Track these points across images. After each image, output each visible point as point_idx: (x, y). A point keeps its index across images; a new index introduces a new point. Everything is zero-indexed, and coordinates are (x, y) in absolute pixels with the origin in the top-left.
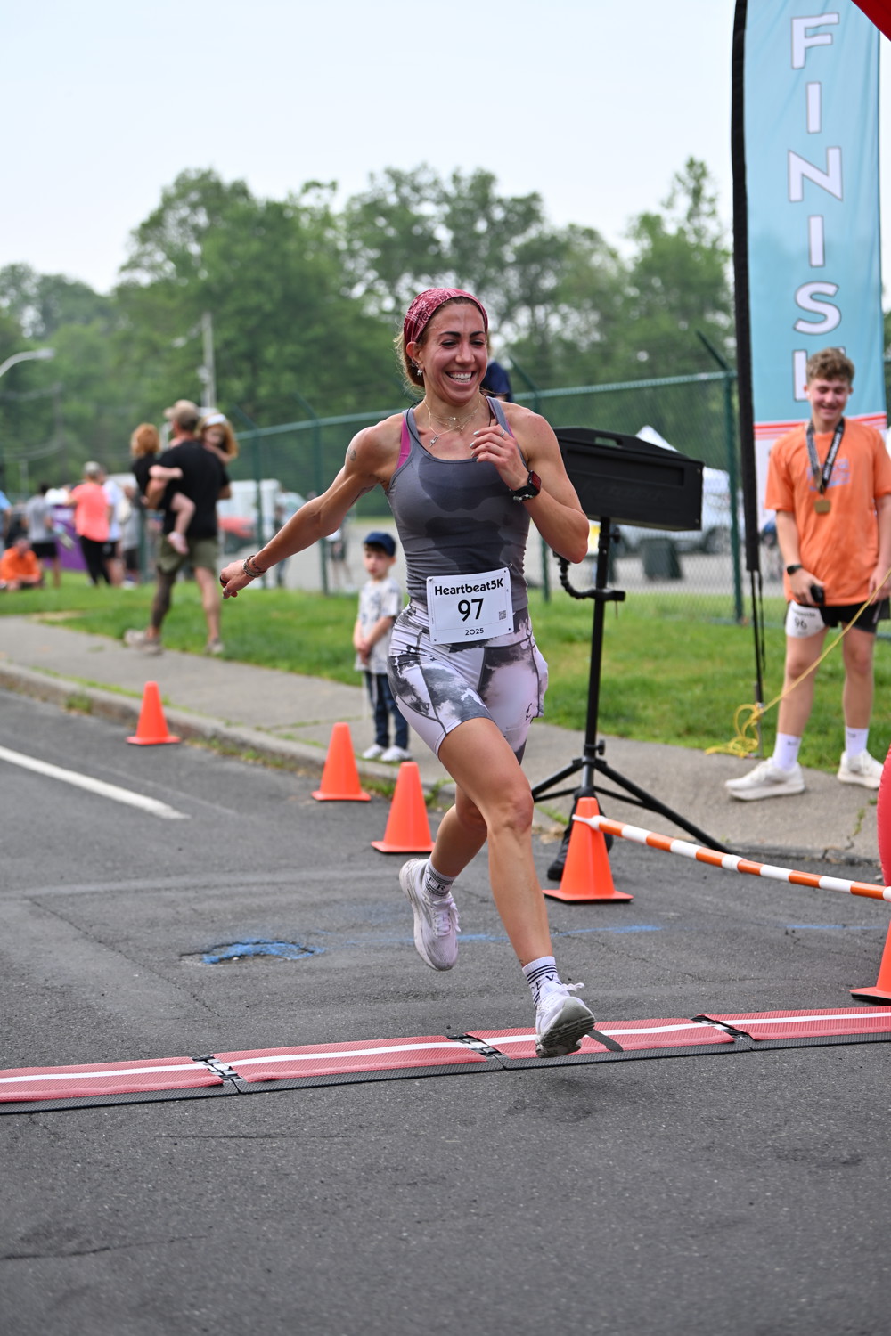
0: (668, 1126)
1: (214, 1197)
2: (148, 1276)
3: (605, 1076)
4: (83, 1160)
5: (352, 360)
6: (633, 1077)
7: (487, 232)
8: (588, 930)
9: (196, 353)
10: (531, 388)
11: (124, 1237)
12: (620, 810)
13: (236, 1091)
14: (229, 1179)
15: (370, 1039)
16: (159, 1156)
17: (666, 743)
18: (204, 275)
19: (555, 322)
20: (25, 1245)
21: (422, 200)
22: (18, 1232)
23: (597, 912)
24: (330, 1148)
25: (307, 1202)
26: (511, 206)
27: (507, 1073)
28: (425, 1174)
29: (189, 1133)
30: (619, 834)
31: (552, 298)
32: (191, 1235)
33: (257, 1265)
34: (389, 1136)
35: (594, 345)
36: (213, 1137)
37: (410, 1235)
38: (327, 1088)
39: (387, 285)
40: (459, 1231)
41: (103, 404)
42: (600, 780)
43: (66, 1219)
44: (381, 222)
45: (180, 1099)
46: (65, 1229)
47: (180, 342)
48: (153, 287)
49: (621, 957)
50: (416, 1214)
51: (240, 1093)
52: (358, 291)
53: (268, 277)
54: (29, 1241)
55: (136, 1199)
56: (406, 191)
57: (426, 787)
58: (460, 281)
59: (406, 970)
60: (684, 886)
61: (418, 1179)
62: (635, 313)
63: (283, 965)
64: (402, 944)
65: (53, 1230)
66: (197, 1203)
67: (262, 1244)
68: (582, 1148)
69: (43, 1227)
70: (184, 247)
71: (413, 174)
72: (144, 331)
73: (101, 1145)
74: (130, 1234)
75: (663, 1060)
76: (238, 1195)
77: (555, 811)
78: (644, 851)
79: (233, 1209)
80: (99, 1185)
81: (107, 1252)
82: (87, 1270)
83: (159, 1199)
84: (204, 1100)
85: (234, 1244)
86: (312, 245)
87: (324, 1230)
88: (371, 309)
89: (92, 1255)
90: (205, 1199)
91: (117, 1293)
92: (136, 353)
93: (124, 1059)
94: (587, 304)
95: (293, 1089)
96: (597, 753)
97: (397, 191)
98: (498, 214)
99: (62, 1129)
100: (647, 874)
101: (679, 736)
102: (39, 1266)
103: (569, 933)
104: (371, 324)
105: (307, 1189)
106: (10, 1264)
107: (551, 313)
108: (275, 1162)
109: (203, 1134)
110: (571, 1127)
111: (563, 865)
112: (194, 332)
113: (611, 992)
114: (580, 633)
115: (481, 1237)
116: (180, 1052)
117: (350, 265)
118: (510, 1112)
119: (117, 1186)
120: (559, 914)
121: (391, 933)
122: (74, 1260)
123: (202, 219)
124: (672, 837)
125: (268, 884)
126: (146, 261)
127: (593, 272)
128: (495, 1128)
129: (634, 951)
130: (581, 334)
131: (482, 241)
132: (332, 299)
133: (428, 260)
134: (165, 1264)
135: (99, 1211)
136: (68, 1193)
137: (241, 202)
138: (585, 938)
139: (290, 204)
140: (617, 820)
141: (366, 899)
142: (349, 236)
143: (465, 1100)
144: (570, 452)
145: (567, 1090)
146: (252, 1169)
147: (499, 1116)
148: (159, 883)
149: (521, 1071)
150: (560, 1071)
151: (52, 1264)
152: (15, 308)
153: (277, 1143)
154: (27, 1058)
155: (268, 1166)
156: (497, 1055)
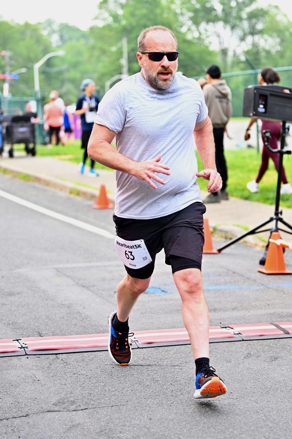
1: (129, 389)
2: (103, 420)
3: (283, 344)
4: (77, 373)
7: (236, 6)
8: (275, 285)
9: (120, 53)
10: (253, 68)
11: (94, 404)
14: (135, 382)
16: (107, 372)
18: (124, 22)
19: (262, 42)
20: (55, 406)
22: (52, 401)
23: (279, 278)
24: (174, 371)
25: (165, 392)
27: (243, 342)
30: (288, 247)
31: (261, 32)
32: (120, 404)
33: (146, 417)
35: (278, 51)
37: (206, 406)
38: (173, 347)
39: (196, 27)
42: (281, 225)
43: (71, 397)
46: (70, 400)
47: (114, 49)
48: (104, 27)
49: (289, 296)
51: (138, 348)
52: (184, 30)
55: (98, 389)
58: (225, 25)
63: (155, 297)
65: (65, 401)
66: (122, 391)
67: (148, 408)
68: (274, 372)
69: (62, 399)
70: (116, 11)
72: (100, 44)
73: (84, 368)
74: (96, 403)
76: (138, 388)
77: (262, 237)
79: (136, 394)
80: (83, 384)
81: (87, 410)
82: (79, 417)
83: (107, 389)
85: (137, 408)
86: (166, 11)
87: (172, 403)
88: (189, 37)
89: (81, 411)
90: (125, 390)
91: (91, 426)
92: (97, 53)
93: (93, 333)
94: (275, 35)
95: (159, 347)
96: (280, 216)
99: (69, 361)
102: (60, 415)
103: (268, 286)
104: (189, 43)
105: (165, 387)
106: (49, 414)
107: (261, 38)
108: (153, 376)
110: (270, 364)
111: (266, 259)
113: (285, 310)
115: (234, 407)
117: (181, 19)
118: (245, 357)
119: (90, 384)
120: (264, 278)
122: (74, 413)
126: (101, 17)
127: (277, 23)
128: (239, 364)
130: (272, 47)
131: (233, 9)
133: (212, 17)
134: (109, 416)
135: (84, 394)
136: (71, 386)
138: (274, 288)
140: (286, 241)
142: (181, 7)
143: (228, 352)
144: (271, 95)
145: (268, 349)
146: (143, 378)
147: (241, 359)
148: (106, 263)
149: (249, 341)
150: (265, 341)
151: (65, 414)
152: (49, 35)
153: (153, 368)
154: (55, 332)
155: (150, 377)
156: (240, 335)
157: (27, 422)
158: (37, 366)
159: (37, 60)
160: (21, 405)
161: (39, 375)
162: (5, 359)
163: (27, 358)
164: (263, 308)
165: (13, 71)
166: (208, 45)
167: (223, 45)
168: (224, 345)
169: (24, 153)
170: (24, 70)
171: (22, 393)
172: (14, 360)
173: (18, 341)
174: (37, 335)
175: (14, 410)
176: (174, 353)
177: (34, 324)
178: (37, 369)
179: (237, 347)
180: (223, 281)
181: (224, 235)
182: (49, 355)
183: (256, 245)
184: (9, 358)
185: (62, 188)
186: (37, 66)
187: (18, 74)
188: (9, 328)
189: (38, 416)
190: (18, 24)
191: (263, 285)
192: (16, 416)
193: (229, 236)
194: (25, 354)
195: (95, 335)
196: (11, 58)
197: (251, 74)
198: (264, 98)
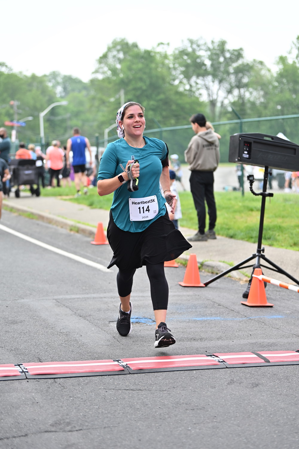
0: (287, 391)
1: (120, 412)
2: (96, 440)
3: (263, 371)
4: (73, 396)
5: (174, 107)
6: (274, 372)
7: (224, 62)
8: (257, 317)
9: (118, 103)
10: (239, 118)
11: (87, 426)
12: (269, 273)
13: (129, 373)
14: (126, 405)
15: (178, 355)
16: (101, 396)
17: (286, 248)
18: (121, 76)
19: (247, 95)
20: (52, 427)
21: (200, 49)
22: (49, 422)
23: (261, 310)
24: (163, 395)
25: (154, 415)
26: (232, 52)
27: (227, 369)
28: (197, 406)
29: (111, 388)
30: (269, 282)
31: (246, 86)
32: (112, 426)
33: (136, 438)
34: (184, 392)
35: (261, 103)
36: (120, 390)
37: (191, 429)
38: (162, 373)
39: (187, 80)
40: (209, 428)
41: (85, 121)
42: (263, 262)
43: (67, 418)
44: (185, 57)
45: (108, 375)
46: (66, 422)
47: (112, 100)
48: (104, 80)
49: (269, 327)
50: (194, 421)
51: (130, 373)
52: (176, 82)
53: (144, 77)
54: (53, 426)
55: (92, 412)
56: (195, 46)
57: (199, 262)
58: (213, 79)
59: (191, 330)
60: (292, 301)
61: (195, 408)
62: (276, 92)
63: (146, 327)
64: (189, 320)
65: (62, 422)
66: (114, 414)
67: (138, 430)
68: (255, 398)
69: (58, 421)
70: (115, 65)
71: (197, 40)
72: (99, 95)
73: (79, 391)
74: (90, 425)
75: (285, 366)
76: (129, 411)
77: (245, 273)
78: (278, 288)
79: (127, 416)
80: (79, 406)
81: (81, 431)
82: (74, 437)
83: (100, 412)
84: (117, 376)
85: (127, 430)
86: (160, 65)
87: (160, 426)
88: (181, 89)
89: (76, 432)
90: (117, 413)
91: (85, 446)
92: (97, 103)
93: (88, 359)
94: (259, 88)
95: (149, 373)
96: (262, 252)
97: (191, 46)
98: (228, 55)
99: (66, 385)
100: (279, 296)
101: (291, 246)
102: (57, 435)
103: (250, 318)
104: (181, 94)
105: (154, 410)
106: (46, 434)
107: (246, 91)
108: (143, 400)
109: (116, 388)
110: (251, 390)
111: (249, 293)
112: (117, 96)
113: (266, 340)
114: (255, 208)
115: (218, 430)
116: (109, 358)
117: (174, 73)
118: (228, 384)
119: (85, 407)
120: (247, 311)
121: (185, 316)
122: (69, 433)
123: (121, 55)
124: (288, 283)
125: (141, 297)
126: (101, 70)
127: (261, 77)
128: (223, 390)
129: (274, 325)
130: (257, 99)
131: (222, 65)
132: (167, 85)
133: (202, 71)
134: (102, 436)
135: (79, 416)
136: (67, 408)
137: (135, 50)
138: (256, 320)
139: (152, 50)
140: (268, 277)
141: (176, 303)
142: (174, 62)
143: (212, 379)
144: (254, 142)
145: (250, 376)
146: (134, 402)
147: (224, 385)
148: (102, 295)
149: (233, 369)
150: (247, 369)
151: (61, 435)
152: (54, 86)
153: (143, 393)
154: (54, 358)
155: (140, 401)
156: (224, 362)
157: (26, 441)
158: (36, 389)
159: (42, 110)
160: (21, 425)
161: (38, 397)
162: (7, 382)
163: (28, 382)
164: (245, 338)
165: (20, 119)
166: (198, 96)
167: (212, 97)
168: (209, 372)
169: (29, 194)
170: (30, 118)
171: (22, 414)
172: (15, 383)
173: (19, 366)
174: (37, 360)
175: (14, 430)
176: (163, 379)
177: (34, 350)
178: (36, 392)
179: (221, 373)
180: (209, 312)
181: (210, 271)
182: (47, 379)
183: (240, 279)
184: (11, 381)
185: (63, 225)
186: (42, 114)
187: (25, 122)
188: (11, 354)
189: (36, 436)
190: (26, 76)
191: (245, 316)
192: (16, 436)
193: (216, 271)
194: (25, 378)
195: (90, 361)
196: (19, 107)
197: (237, 123)
198: (248, 145)
